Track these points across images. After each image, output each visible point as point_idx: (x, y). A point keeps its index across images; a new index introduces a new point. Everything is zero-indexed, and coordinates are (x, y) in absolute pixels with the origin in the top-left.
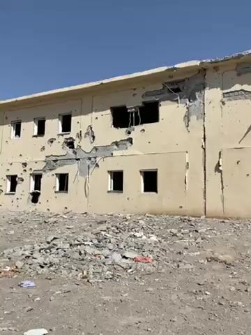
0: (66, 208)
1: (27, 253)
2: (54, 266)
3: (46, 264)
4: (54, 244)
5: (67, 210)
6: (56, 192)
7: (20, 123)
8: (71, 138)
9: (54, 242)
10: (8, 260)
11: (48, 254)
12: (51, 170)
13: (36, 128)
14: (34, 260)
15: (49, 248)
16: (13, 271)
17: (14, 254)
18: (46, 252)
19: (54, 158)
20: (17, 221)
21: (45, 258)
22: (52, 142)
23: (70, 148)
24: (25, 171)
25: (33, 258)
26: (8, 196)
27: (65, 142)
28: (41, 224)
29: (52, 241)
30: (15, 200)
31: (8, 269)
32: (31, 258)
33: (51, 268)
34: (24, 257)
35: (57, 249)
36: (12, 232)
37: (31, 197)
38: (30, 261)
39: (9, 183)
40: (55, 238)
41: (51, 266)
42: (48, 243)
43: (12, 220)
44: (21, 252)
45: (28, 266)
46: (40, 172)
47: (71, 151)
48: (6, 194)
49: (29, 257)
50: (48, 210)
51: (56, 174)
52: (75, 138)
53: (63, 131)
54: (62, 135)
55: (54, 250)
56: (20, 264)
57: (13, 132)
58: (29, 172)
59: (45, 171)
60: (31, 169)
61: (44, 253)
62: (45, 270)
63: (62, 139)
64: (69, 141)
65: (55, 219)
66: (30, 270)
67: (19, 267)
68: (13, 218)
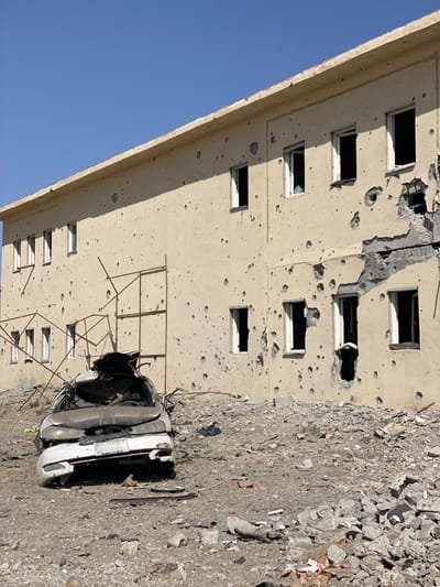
0: (420, 394)
1: (350, 523)
2: (416, 565)
3: (396, 558)
4: (407, 498)
5: (425, 402)
6: (392, 347)
7: (302, 149)
8: (417, 181)
9: (408, 492)
10: (308, 541)
11: (397, 528)
12: (376, 281)
13: (337, 159)
14: (367, 543)
15: (399, 510)
16: (323, 572)
17: (320, 526)
18: (393, 523)
19: (381, 247)
20: (314, 430)
21: (392, 538)
22: (374, 198)
23: (417, 211)
24: (321, 286)
25: (365, 538)
26: (289, 360)
27: (405, 196)
28: (367, 440)
29: (402, 487)
30: (305, 373)
31: (313, 567)
32: (359, 537)
33: (410, 571)
34: (342, 534)
35: (417, 514)
36: (308, 463)
37: (339, 362)
38: (359, 547)
39: (290, 324)
40: (408, 481)
41: (409, 563)
42: (395, 494)
43: (304, 430)
44: (335, 521)
45: (354, 561)
46: (355, 288)
47: (418, 220)
48: (285, 356)
49: (354, 534)
50: (379, 399)
51: (389, 293)
52: (425, 181)
53: (398, 162)
54: (396, 174)
55: (409, 517)
56: (336, 553)
57: (290, 179)
58: (330, 291)
59: (363, 286)
60: (333, 282)
61: (388, 524)
62: (395, 573)
63: (396, 188)
64: (412, 190)
65: (399, 428)
66: (362, 574)
67: (337, 562)
68: (305, 425)
